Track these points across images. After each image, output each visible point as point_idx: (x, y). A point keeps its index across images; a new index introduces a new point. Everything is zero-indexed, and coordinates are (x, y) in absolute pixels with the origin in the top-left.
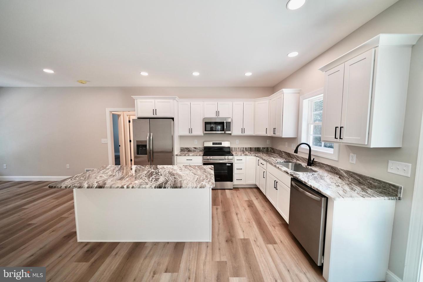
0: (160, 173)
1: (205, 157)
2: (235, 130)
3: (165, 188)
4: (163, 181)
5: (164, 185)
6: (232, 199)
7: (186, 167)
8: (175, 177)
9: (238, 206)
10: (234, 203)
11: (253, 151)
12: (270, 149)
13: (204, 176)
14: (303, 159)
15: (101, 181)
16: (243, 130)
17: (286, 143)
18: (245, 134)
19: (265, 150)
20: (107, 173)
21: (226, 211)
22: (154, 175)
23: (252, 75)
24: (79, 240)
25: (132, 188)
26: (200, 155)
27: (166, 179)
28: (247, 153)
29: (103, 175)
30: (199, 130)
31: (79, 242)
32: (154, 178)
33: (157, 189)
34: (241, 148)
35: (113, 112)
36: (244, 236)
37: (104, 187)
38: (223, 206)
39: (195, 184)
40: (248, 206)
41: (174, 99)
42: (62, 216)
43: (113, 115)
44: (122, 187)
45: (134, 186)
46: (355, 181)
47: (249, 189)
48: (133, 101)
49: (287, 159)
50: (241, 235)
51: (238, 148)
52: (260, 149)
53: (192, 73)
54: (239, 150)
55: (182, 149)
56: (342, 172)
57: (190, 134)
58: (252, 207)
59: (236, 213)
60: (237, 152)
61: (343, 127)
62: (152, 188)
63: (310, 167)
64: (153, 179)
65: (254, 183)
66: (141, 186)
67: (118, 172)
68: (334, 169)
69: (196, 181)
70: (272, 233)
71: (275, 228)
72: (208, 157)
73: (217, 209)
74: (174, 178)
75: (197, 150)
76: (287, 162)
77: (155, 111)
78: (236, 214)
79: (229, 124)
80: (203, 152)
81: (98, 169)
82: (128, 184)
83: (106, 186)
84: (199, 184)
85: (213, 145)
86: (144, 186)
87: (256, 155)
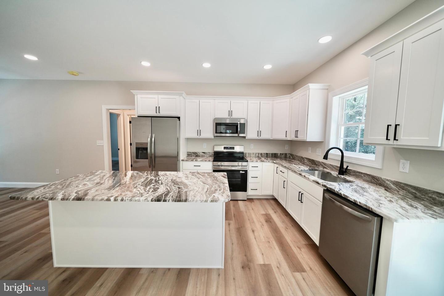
0: (160, 182)
1: (216, 163)
2: (251, 133)
3: (165, 201)
4: (163, 192)
5: (163, 197)
6: (246, 212)
7: (193, 174)
8: (180, 186)
9: (254, 221)
10: (248, 217)
11: (269, 157)
12: (288, 155)
13: (216, 186)
14: (332, 167)
15: (83, 191)
16: (259, 133)
17: (309, 148)
18: (261, 137)
19: (283, 156)
20: (94, 180)
21: (240, 227)
22: (153, 183)
23: (272, 67)
24: (56, 265)
25: (121, 201)
26: (209, 161)
27: (167, 189)
28: (263, 159)
29: (88, 183)
30: (208, 132)
31: (56, 267)
32: (152, 187)
33: (154, 202)
34: (256, 153)
35: (111, 111)
36: (264, 260)
37: (84, 199)
38: (236, 221)
39: (204, 196)
40: (266, 221)
41: (181, 95)
42: (42, 232)
43: (111, 114)
44: (108, 200)
45: (124, 198)
46: (408, 195)
47: (265, 200)
48: (133, 96)
49: (311, 166)
50: (259, 259)
51: (253, 153)
52: (277, 155)
53: (202, 64)
54: (254, 156)
55: (190, 153)
56: (388, 183)
57: (198, 137)
58: (270, 222)
59: (252, 229)
60: (251, 158)
61: (399, 125)
62: (148, 201)
63: (342, 176)
64: (150, 188)
65: (271, 193)
66: (134, 199)
67: (108, 179)
68: (377, 179)
69: (206, 192)
70: (299, 258)
71: (301, 250)
72: (219, 163)
73: (229, 224)
74: (177, 188)
75: (205, 155)
76: (312, 170)
77: (158, 109)
78: (252, 231)
79: (243, 125)
80: (213, 157)
81: (84, 175)
82: (117, 196)
83: (86, 198)
84: (210, 196)
85: (224, 149)
86: (137, 198)
87: (275, 162)
